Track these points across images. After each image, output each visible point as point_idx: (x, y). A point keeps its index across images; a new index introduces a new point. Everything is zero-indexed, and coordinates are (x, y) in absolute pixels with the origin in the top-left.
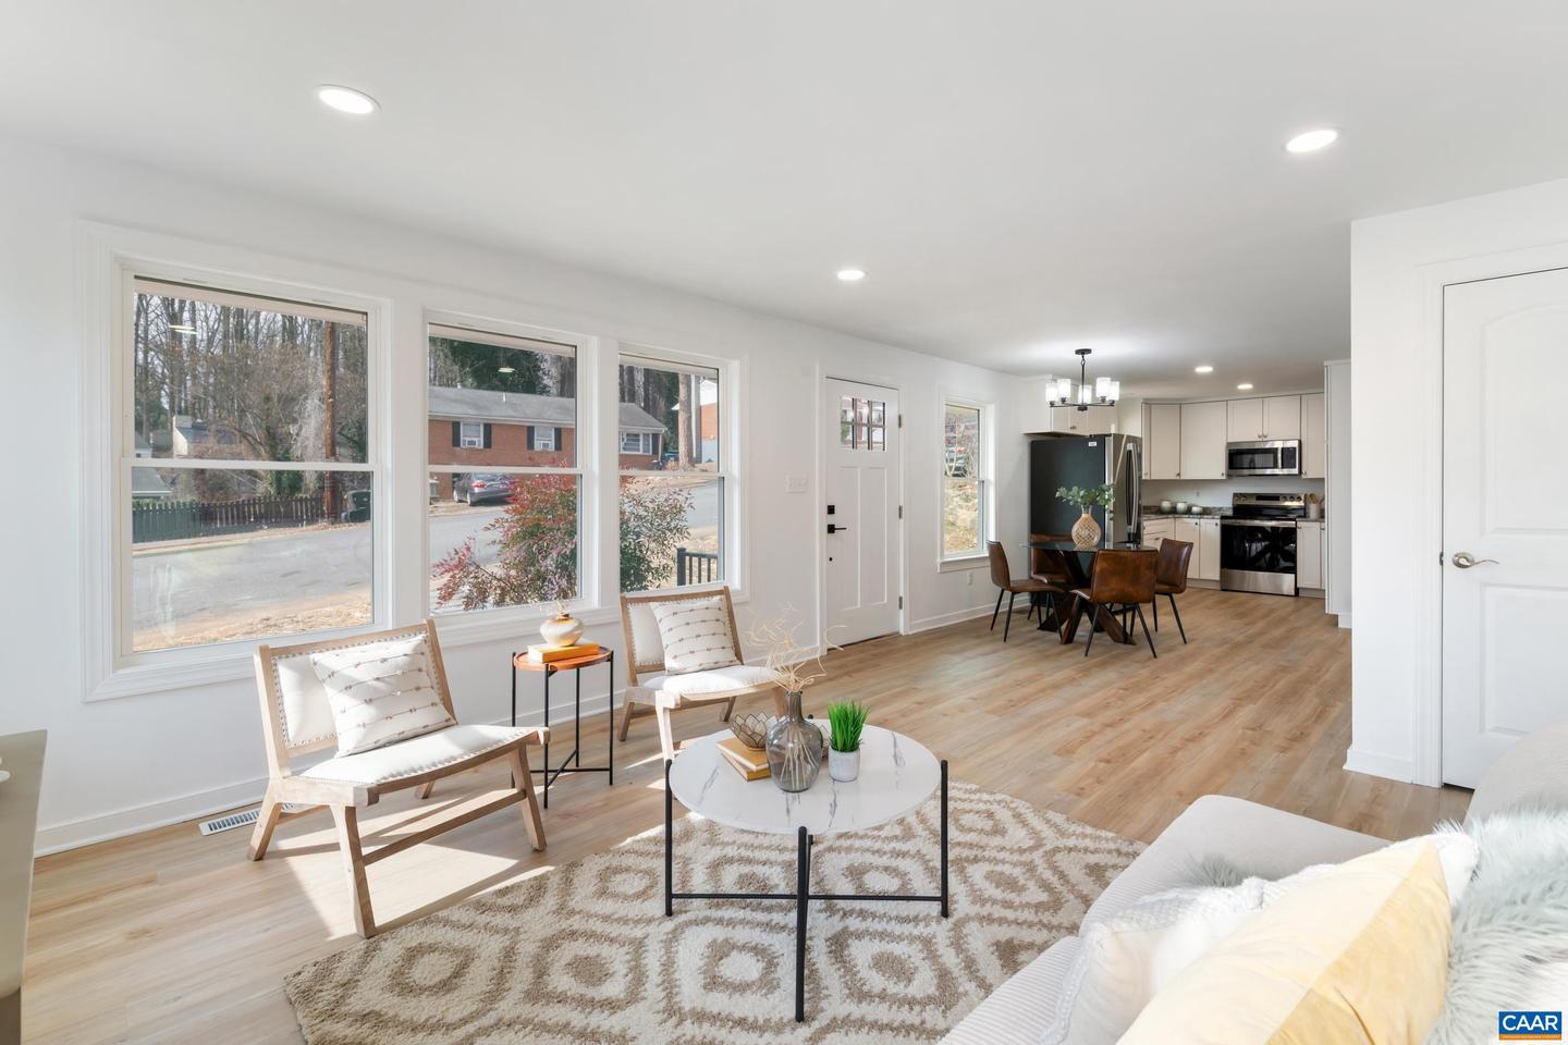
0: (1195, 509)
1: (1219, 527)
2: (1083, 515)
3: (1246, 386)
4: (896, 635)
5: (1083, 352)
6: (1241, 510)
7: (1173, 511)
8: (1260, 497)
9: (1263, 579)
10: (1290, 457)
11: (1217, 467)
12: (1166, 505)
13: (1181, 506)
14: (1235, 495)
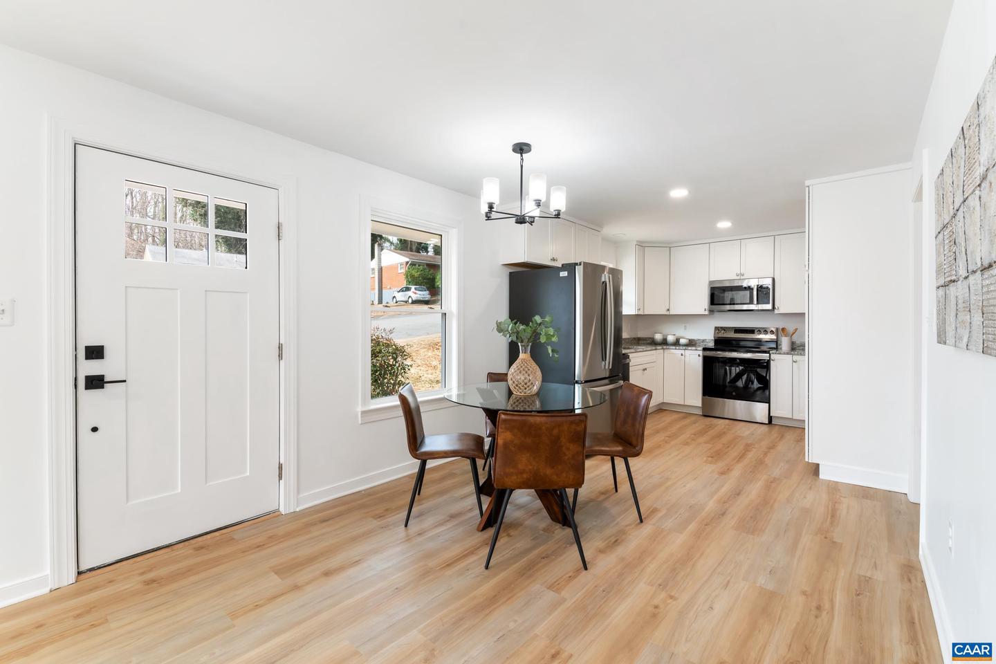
0: (682, 341)
1: (701, 359)
2: (522, 356)
3: (724, 225)
4: (273, 515)
5: (521, 148)
6: (722, 343)
7: (664, 343)
8: (738, 330)
9: (739, 407)
10: (764, 293)
11: (700, 303)
12: (658, 337)
13: (671, 339)
14: (716, 328)
